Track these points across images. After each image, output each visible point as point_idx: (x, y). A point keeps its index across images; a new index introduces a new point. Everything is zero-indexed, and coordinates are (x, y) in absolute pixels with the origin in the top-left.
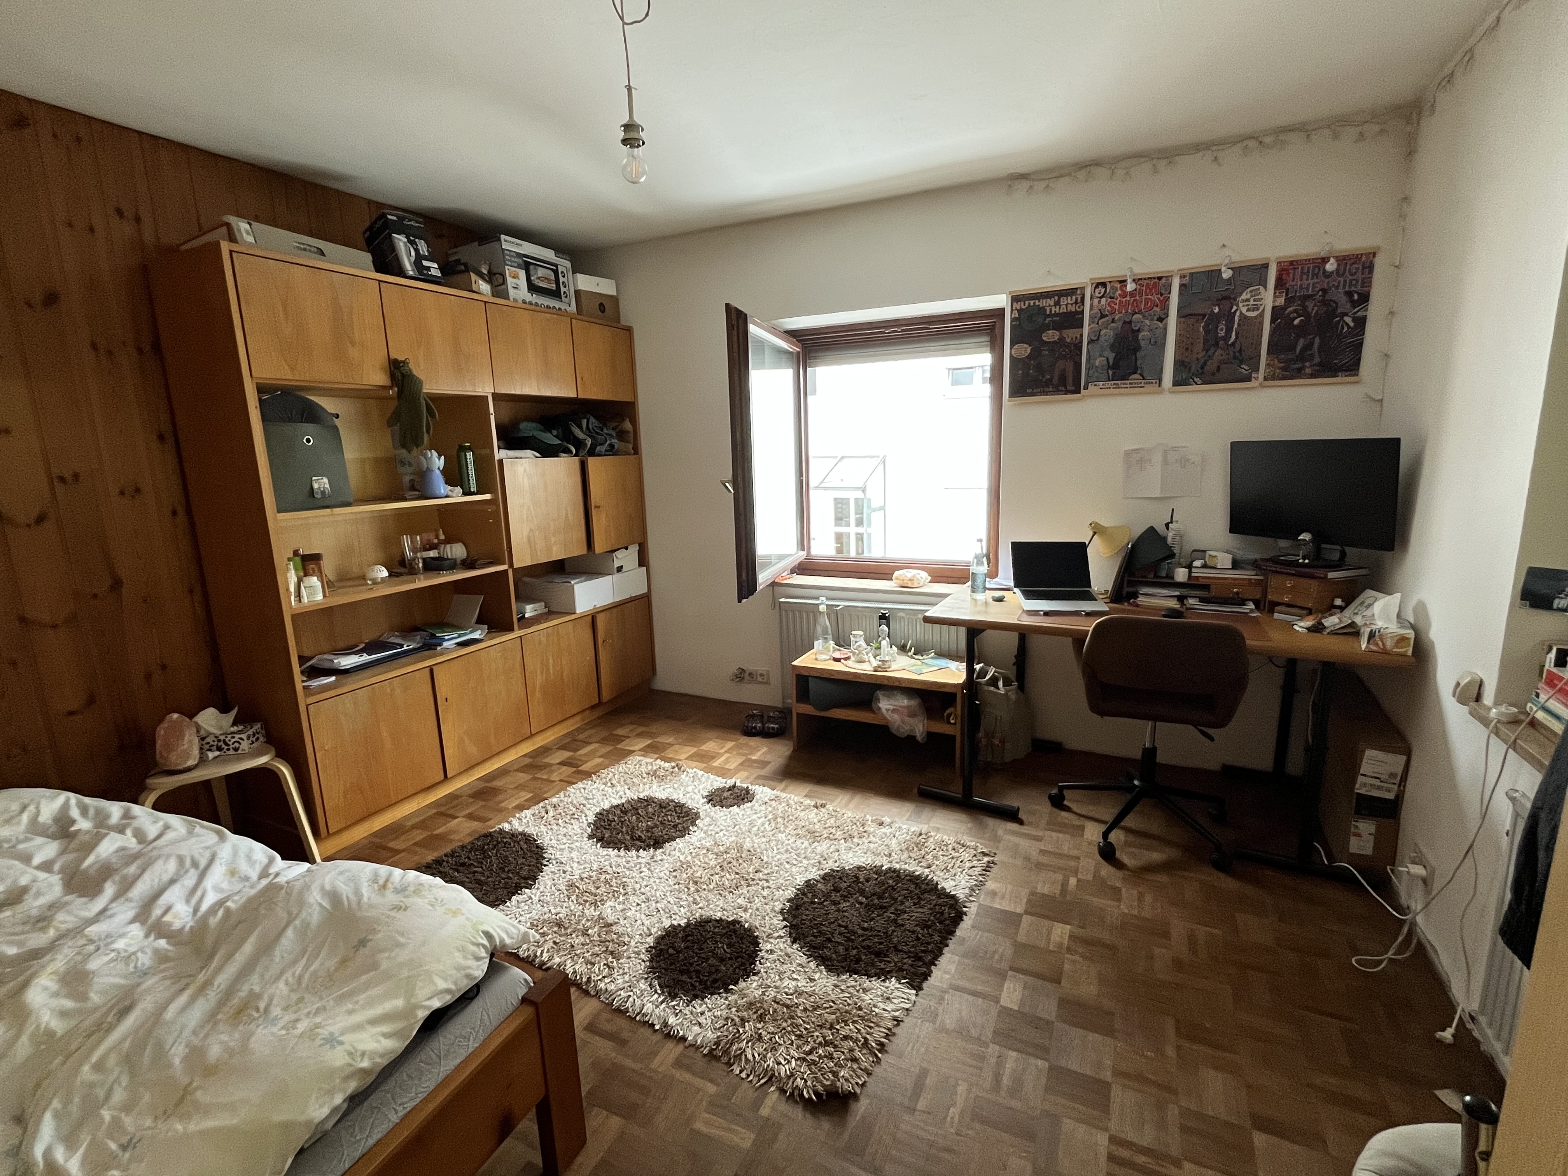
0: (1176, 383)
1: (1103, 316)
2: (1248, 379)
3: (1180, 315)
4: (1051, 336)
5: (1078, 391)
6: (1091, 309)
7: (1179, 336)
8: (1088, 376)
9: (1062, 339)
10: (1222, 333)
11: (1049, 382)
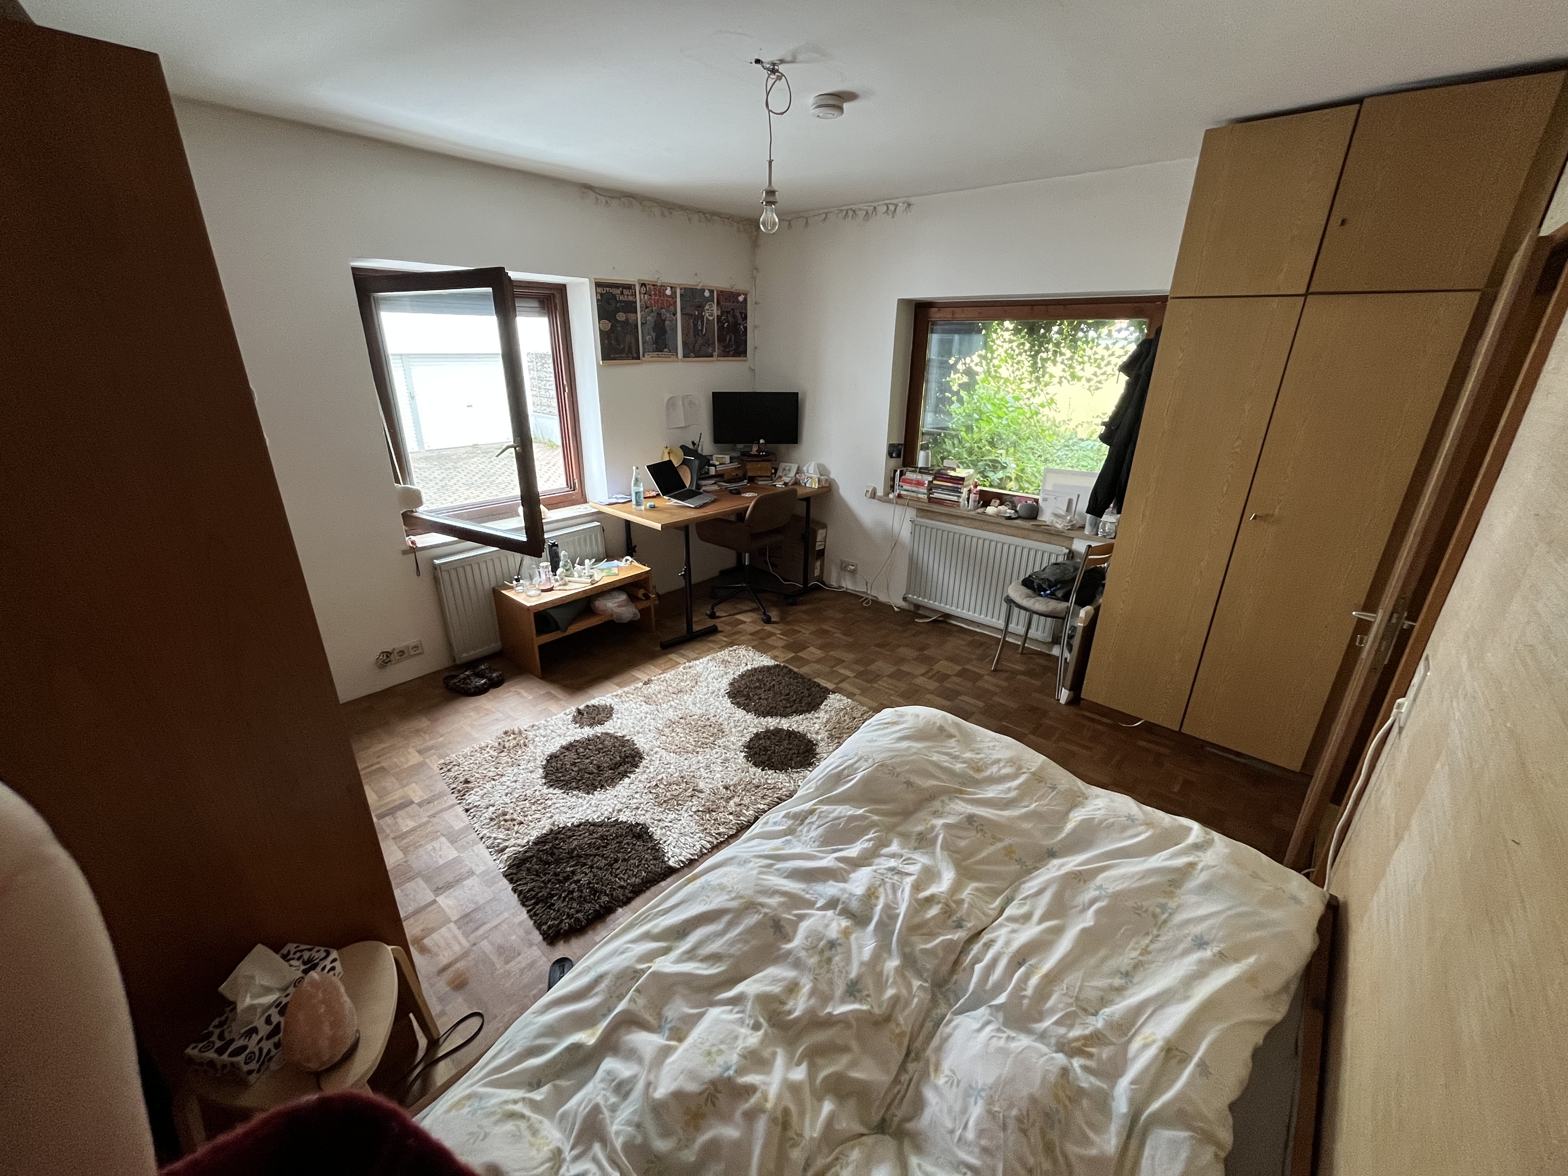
0: (684, 356)
1: (647, 307)
2: (712, 356)
3: (682, 314)
4: (621, 316)
5: (639, 358)
6: (641, 301)
7: (683, 327)
8: (644, 348)
9: (627, 319)
10: (700, 328)
11: (622, 351)
